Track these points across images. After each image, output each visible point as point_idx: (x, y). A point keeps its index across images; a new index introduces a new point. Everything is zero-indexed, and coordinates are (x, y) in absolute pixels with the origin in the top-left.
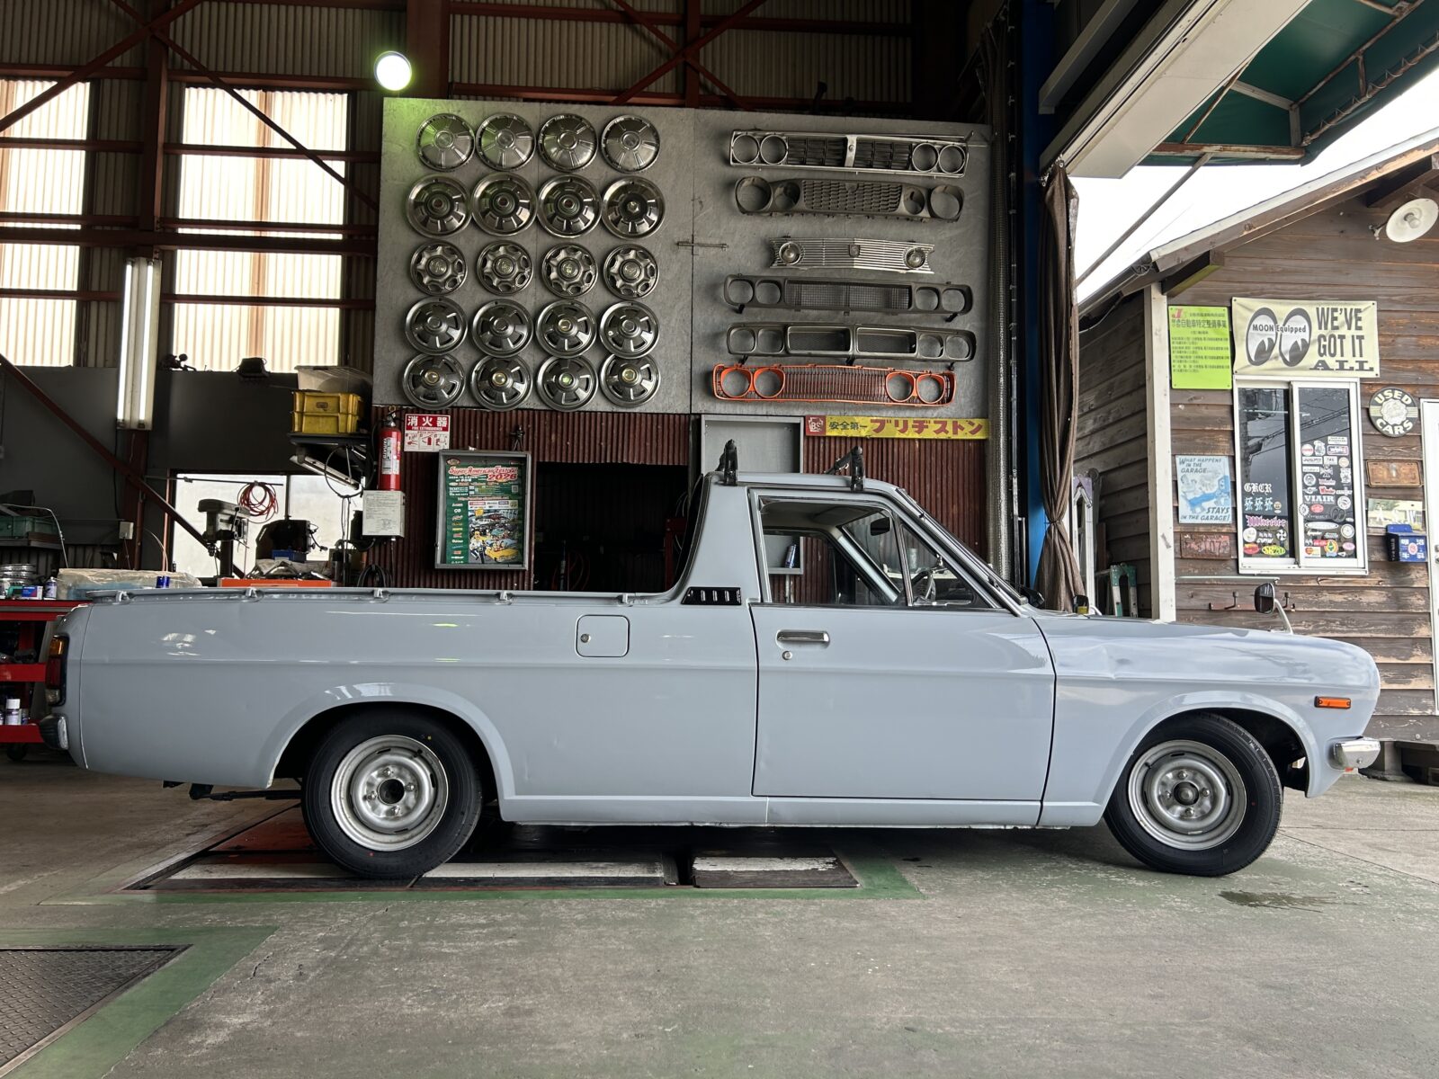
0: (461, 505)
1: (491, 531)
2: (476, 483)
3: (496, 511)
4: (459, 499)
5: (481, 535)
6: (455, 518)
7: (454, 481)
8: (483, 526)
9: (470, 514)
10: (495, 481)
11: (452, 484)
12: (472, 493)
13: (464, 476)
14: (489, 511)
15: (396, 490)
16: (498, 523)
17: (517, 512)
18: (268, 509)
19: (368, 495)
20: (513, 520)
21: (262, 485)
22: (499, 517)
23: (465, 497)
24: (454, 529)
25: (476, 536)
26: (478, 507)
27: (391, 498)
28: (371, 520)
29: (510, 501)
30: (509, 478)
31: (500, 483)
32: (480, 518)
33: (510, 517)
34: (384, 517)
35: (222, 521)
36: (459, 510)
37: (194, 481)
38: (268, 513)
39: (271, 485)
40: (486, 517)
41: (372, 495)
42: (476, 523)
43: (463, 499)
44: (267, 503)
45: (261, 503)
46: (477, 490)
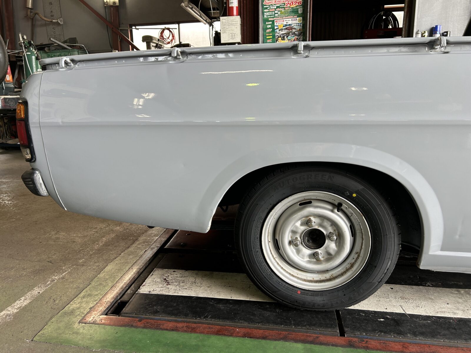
0: (271, 23)
1: (287, 37)
2: (278, 9)
3: (290, 25)
4: (270, 19)
5: (282, 39)
6: (268, 31)
7: (266, 8)
8: (283, 34)
9: (276, 28)
10: (290, 7)
11: (265, 11)
12: (276, 15)
13: (272, 5)
14: (286, 25)
15: (237, 15)
16: (291, 32)
17: (301, 25)
18: (172, 40)
19: (223, 19)
20: (300, 30)
21: (168, 29)
22: (292, 28)
23: (273, 18)
24: (267, 37)
25: (279, 40)
26: (280, 23)
27: (235, 20)
28: (225, 34)
29: (298, 18)
30: (297, 4)
31: (292, 8)
32: (281, 30)
33: (298, 28)
34: (231, 32)
35: (153, 46)
36: (270, 26)
37: (139, 29)
38: (172, 43)
39: (172, 29)
40: (284, 29)
41: (225, 19)
42: (279, 33)
43: (272, 19)
44: (171, 38)
45: (168, 38)
46: (279, 13)
